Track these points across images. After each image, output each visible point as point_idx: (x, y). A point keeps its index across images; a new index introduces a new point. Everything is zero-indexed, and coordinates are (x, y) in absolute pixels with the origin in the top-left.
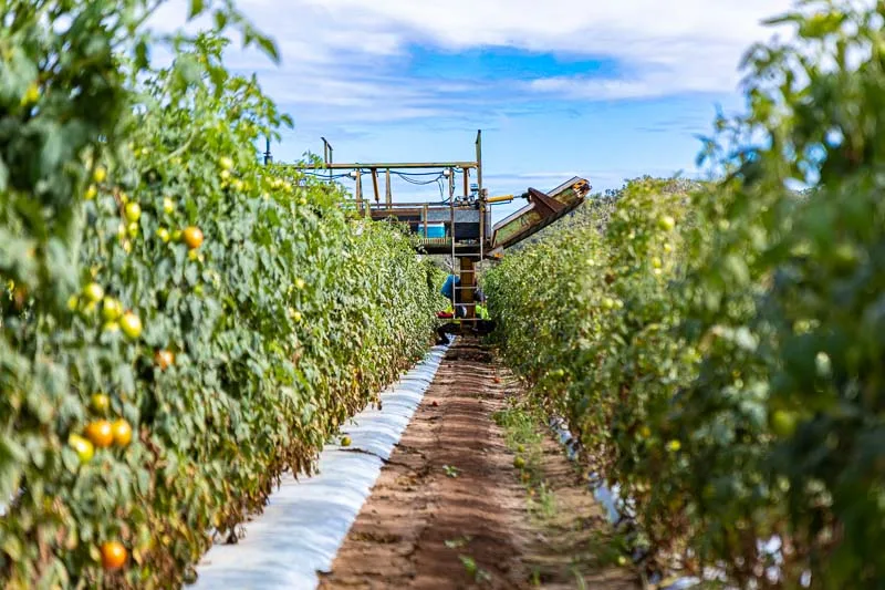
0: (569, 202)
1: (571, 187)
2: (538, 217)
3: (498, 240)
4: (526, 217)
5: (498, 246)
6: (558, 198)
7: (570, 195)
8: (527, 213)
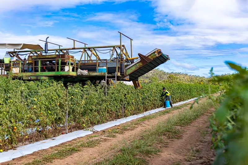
0: (153, 58)
1: (154, 53)
2: (142, 64)
3: (127, 74)
4: (137, 65)
5: (127, 76)
6: (149, 57)
7: (154, 56)
8: (138, 63)
